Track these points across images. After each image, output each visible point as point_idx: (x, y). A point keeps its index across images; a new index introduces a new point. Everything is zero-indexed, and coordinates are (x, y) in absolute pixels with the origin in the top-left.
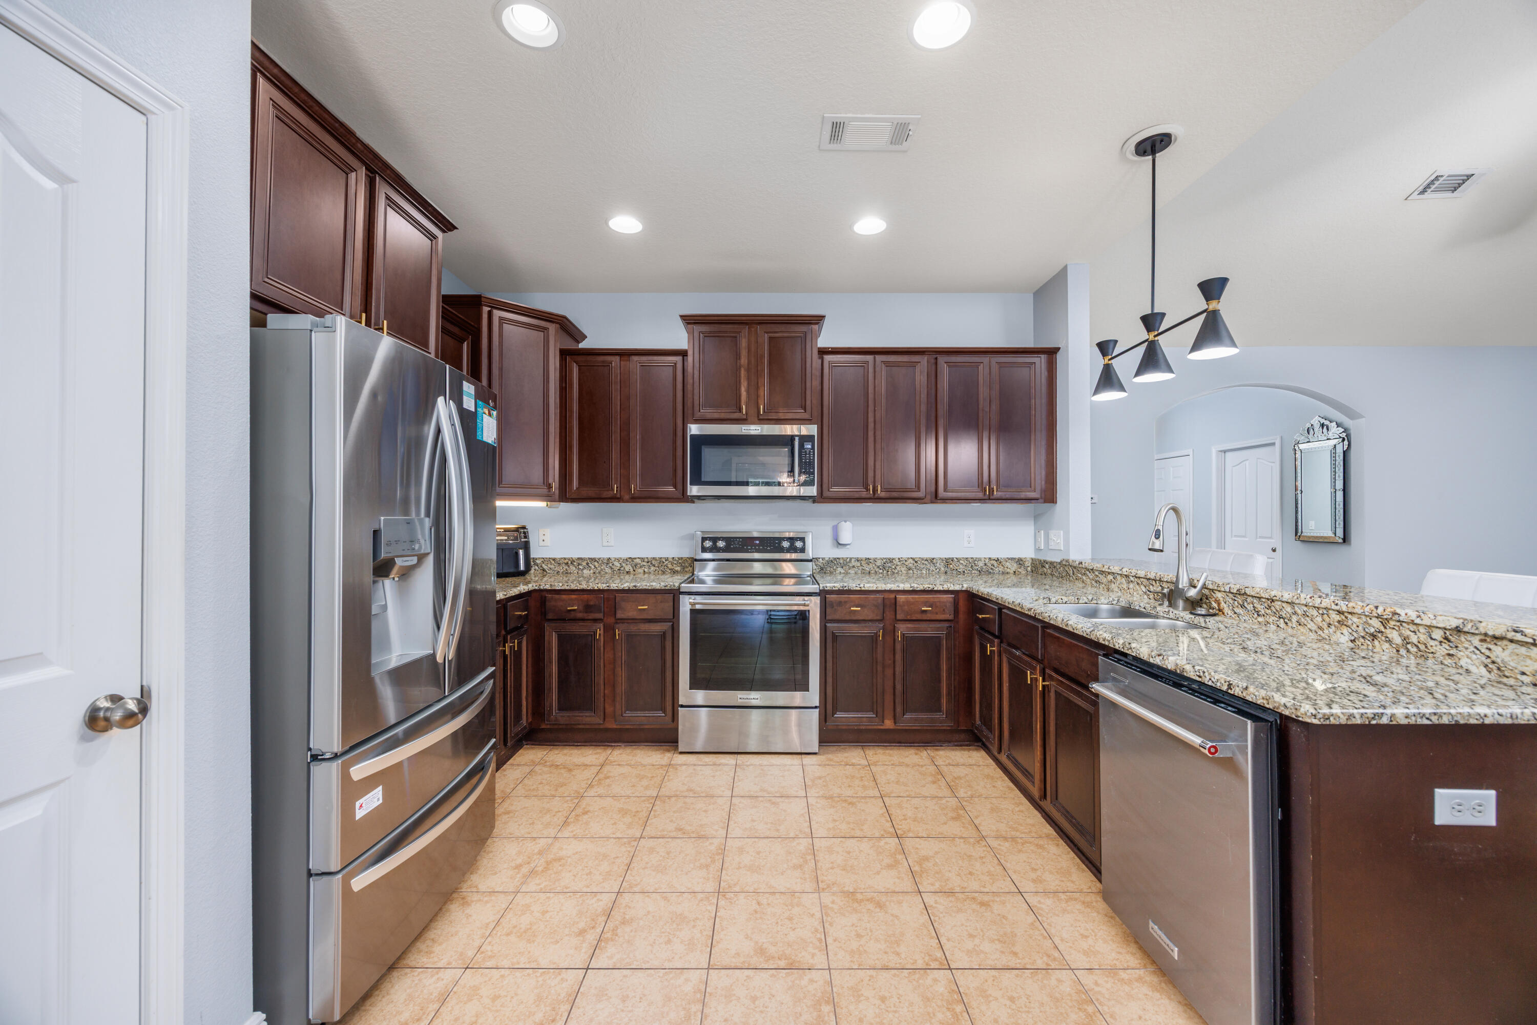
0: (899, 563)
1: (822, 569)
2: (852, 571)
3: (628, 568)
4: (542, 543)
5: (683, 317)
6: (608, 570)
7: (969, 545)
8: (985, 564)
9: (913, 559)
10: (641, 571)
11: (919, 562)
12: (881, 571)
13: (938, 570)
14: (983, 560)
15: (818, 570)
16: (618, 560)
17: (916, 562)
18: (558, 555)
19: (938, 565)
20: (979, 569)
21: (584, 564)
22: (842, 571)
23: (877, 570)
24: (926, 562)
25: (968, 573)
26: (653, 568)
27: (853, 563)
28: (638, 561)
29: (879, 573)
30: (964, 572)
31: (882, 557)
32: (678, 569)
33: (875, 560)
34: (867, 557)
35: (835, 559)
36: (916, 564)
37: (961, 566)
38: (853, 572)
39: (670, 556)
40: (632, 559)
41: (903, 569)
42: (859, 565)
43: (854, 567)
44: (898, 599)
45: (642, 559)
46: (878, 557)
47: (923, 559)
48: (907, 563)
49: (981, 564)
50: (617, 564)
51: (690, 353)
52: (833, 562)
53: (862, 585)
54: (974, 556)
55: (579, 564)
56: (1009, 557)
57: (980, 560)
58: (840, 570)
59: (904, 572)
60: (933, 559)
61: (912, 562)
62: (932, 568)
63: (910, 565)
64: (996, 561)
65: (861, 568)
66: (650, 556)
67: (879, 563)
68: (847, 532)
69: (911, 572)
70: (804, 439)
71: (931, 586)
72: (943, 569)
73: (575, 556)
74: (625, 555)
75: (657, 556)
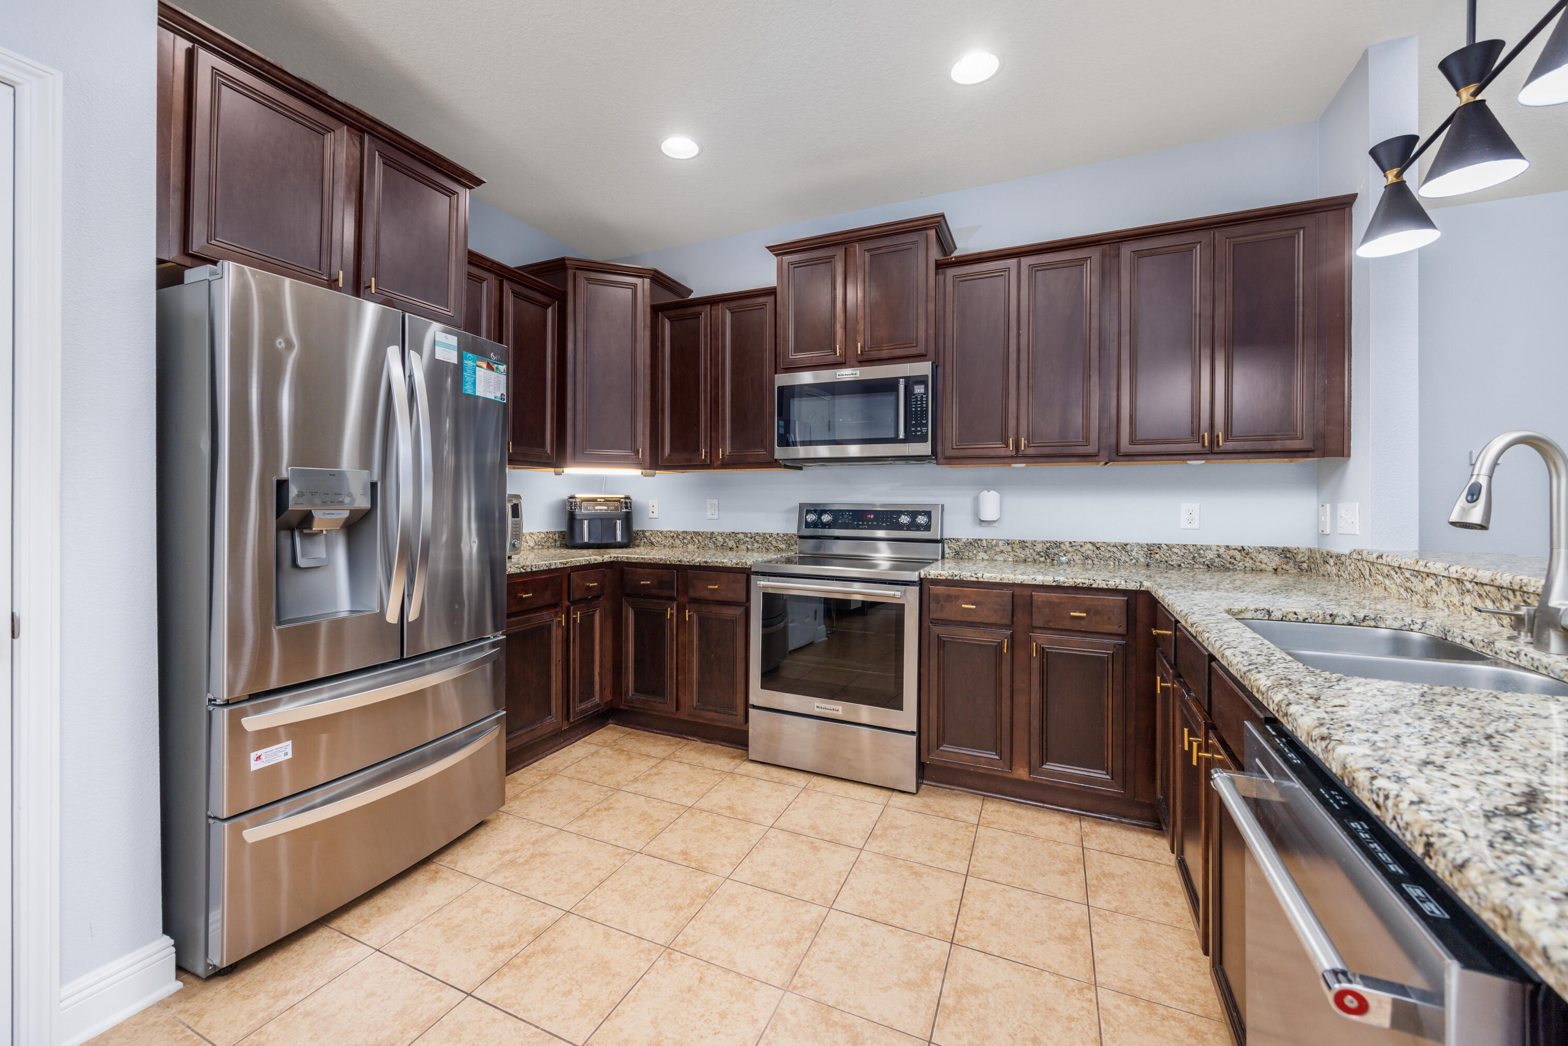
0: (1070, 549)
1: (957, 553)
2: (1000, 558)
3: (731, 543)
4: (651, 515)
5: (771, 248)
6: (711, 545)
7: (1190, 526)
8: (1219, 556)
9: (1093, 544)
10: (744, 547)
11: (1103, 549)
12: (1042, 559)
13: (1134, 561)
14: (1214, 548)
15: (952, 555)
16: (721, 534)
17: (1098, 548)
18: (664, 529)
19: (1134, 553)
20: (1207, 562)
21: (689, 538)
22: (986, 557)
23: (1037, 557)
24: (1115, 549)
25: (1186, 568)
26: (756, 545)
27: (1002, 546)
28: (741, 536)
29: (1040, 562)
30: (1180, 566)
31: (1044, 539)
32: (783, 546)
33: (1034, 544)
34: (1022, 539)
35: (975, 541)
36: (1098, 552)
37: (1174, 557)
38: (1002, 559)
39: (775, 532)
40: (735, 534)
41: (1076, 558)
42: (1010, 549)
43: (1002, 552)
44: (1034, 598)
45: (746, 534)
46: (1039, 539)
47: (1109, 545)
48: (1083, 550)
49: (1210, 555)
50: (720, 538)
51: (779, 290)
52: (974, 544)
53: (979, 575)
54: (1199, 543)
55: (684, 538)
56: (1265, 545)
57: (1208, 548)
58: (982, 555)
59: (1079, 562)
60: (1126, 545)
61: (1091, 547)
62: (1123, 558)
63: (1089, 552)
64: (1240, 551)
65: (1012, 554)
66: (754, 531)
67: (1039, 548)
68: (990, 504)
69: (1090, 562)
70: (911, 381)
71: (1087, 581)
72: (1142, 560)
73: (680, 530)
74: (728, 530)
75: (761, 531)
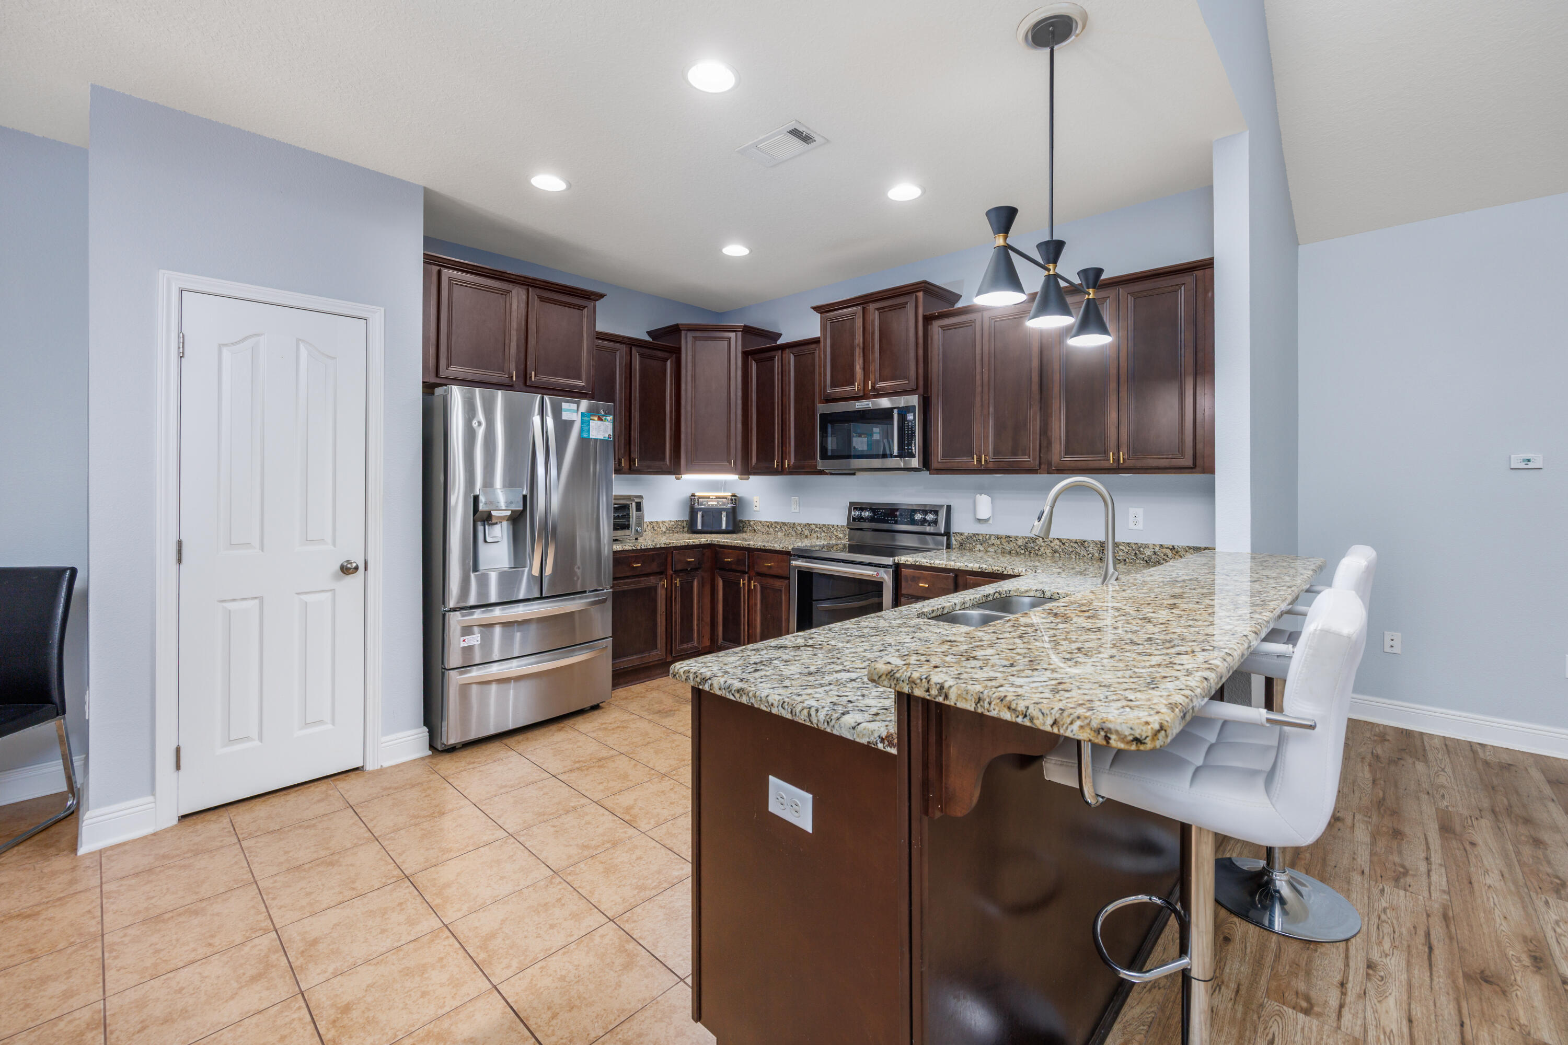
0: (1043, 544)
1: (961, 545)
2: (991, 550)
3: (807, 532)
4: (755, 509)
5: (816, 309)
6: (793, 533)
7: (1136, 527)
8: (1155, 553)
9: (1060, 540)
10: (815, 535)
11: (1067, 545)
12: (1023, 552)
13: (1090, 555)
14: (1151, 547)
15: (957, 546)
16: (800, 525)
17: (1063, 544)
18: (763, 519)
19: (1090, 549)
20: (1146, 558)
21: (779, 527)
22: (982, 549)
23: (1018, 550)
24: (1076, 545)
25: (1131, 562)
26: (823, 534)
27: (993, 541)
28: (813, 527)
29: (1021, 554)
30: (1125, 560)
31: (1024, 535)
32: (841, 536)
33: (1016, 538)
34: (1008, 535)
35: (974, 535)
36: (1063, 547)
37: (1121, 553)
38: (993, 550)
39: (835, 524)
40: (809, 525)
41: (1048, 551)
42: (999, 543)
43: (993, 545)
45: (816, 525)
46: (1020, 535)
47: (1071, 541)
48: (1052, 545)
49: (1148, 552)
50: (799, 528)
51: (822, 340)
52: (973, 538)
54: (1140, 541)
55: (776, 527)
56: (1191, 545)
57: (1147, 546)
58: (979, 547)
59: (1050, 555)
60: (1084, 542)
61: (1058, 543)
62: (1082, 553)
63: (1057, 547)
64: (1171, 550)
65: (1001, 546)
66: (822, 523)
67: (1020, 542)
68: (984, 505)
69: (1058, 555)
70: (903, 412)
72: (1097, 555)
73: (773, 520)
74: (805, 522)
75: (826, 523)
